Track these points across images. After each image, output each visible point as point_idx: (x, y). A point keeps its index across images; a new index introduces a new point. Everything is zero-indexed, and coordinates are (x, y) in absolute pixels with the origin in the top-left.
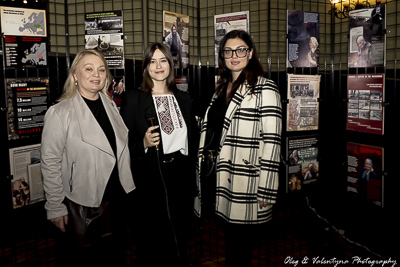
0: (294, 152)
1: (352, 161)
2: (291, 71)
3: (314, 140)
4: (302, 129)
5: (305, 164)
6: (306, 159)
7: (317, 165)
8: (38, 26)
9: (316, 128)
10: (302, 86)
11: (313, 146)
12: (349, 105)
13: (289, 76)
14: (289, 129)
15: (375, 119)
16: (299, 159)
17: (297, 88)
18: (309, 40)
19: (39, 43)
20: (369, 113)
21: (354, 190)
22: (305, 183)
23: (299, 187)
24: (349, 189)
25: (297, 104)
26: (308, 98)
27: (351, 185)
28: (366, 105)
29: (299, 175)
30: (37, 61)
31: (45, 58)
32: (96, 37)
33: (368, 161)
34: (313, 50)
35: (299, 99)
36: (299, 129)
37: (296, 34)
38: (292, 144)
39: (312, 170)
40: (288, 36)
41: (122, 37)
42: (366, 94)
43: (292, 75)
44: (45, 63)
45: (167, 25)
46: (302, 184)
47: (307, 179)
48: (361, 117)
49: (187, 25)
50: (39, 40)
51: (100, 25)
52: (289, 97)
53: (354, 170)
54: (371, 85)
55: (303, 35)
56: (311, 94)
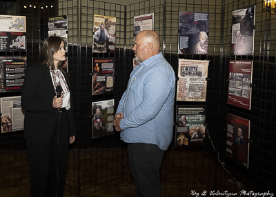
0: (183, 117)
1: (230, 128)
2: (181, 57)
3: (201, 110)
4: (191, 100)
5: (193, 127)
6: (193, 123)
7: (203, 128)
8: (21, 26)
9: (204, 100)
10: (192, 68)
11: (200, 113)
12: (230, 84)
13: (180, 60)
14: (179, 99)
15: (245, 97)
16: (187, 122)
17: (187, 69)
18: (198, 34)
19: (21, 36)
20: (242, 91)
21: (230, 151)
22: (191, 140)
23: (186, 143)
24: (228, 150)
25: (186, 81)
26: (197, 77)
27: (228, 147)
28: (240, 85)
29: (187, 134)
30: (19, 46)
31: (24, 45)
32: (53, 32)
33: (240, 130)
34: (202, 41)
35: (188, 78)
36: (187, 100)
37: (187, 29)
38: (181, 110)
39: (199, 132)
40: (179, 31)
41: (67, 32)
42: (240, 77)
43: (183, 60)
44: (24, 48)
45: (97, 24)
46: (189, 141)
47: (194, 138)
48: (236, 94)
49: (113, 24)
50: (21, 34)
51: (55, 25)
52: (179, 76)
53: (231, 136)
54: (244, 70)
55: (193, 30)
56: (200, 74)
